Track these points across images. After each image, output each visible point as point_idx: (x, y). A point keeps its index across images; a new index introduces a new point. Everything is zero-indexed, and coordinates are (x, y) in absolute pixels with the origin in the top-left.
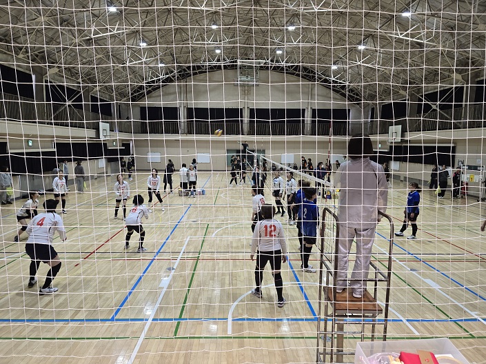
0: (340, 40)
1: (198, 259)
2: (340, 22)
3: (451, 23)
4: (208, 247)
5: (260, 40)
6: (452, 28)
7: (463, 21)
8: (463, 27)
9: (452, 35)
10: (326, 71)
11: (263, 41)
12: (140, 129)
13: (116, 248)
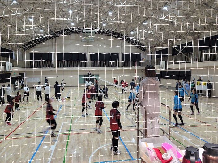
0: (135, 20)
1: (69, 134)
2: (134, 11)
3: (186, 12)
4: (74, 127)
5: (94, 19)
6: (186, 15)
7: (191, 12)
8: (191, 14)
9: (187, 18)
10: (128, 35)
11: (96, 19)
12: (30, 65)
13: (22, 131)
